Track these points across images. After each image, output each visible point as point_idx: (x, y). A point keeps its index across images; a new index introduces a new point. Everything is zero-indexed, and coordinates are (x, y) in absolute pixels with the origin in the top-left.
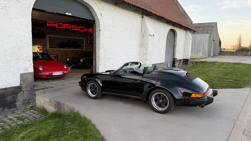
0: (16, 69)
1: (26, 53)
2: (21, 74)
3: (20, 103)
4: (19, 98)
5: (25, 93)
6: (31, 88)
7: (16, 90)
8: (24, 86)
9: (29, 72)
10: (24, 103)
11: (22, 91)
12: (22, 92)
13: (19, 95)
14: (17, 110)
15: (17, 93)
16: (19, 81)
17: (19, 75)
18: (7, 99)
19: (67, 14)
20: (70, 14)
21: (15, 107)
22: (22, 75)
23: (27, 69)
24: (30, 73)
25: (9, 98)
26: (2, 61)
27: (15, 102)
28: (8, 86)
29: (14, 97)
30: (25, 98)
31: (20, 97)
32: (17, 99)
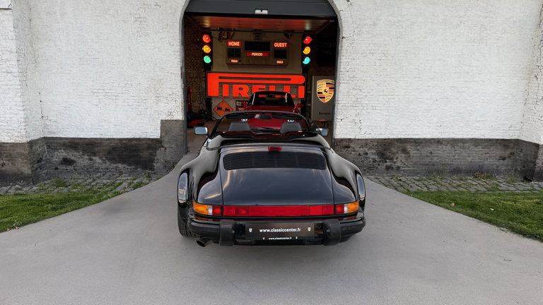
0: (155, 111)
1: (170, 88)
2: (162, 121)
3: (159, 164)
4: (158, 157)
5: (167, 150)
6: (177, 146)
7: (154, 144)
8: (166, 139)
9: (175, 118)
10: (165, 167)
11: (163, 147)
12: (163, 149)
13: (158, 152)
14: (155, 173)
15: (156, 149)
16: (159, 131)
17: (160, 122)
18: (141, 154)
19: (258, 12)
20: (265, 12)
21: (152, 168)
22: (164, 124)
23: (171, 114)
24: (177, 121)
25: (145, 154)
26: (136, 98)
27: (152, 161)
28: (143, 136)
29: (151, 154)
30: (168, 159)
31: (160, 155)
32: (156, 158)
